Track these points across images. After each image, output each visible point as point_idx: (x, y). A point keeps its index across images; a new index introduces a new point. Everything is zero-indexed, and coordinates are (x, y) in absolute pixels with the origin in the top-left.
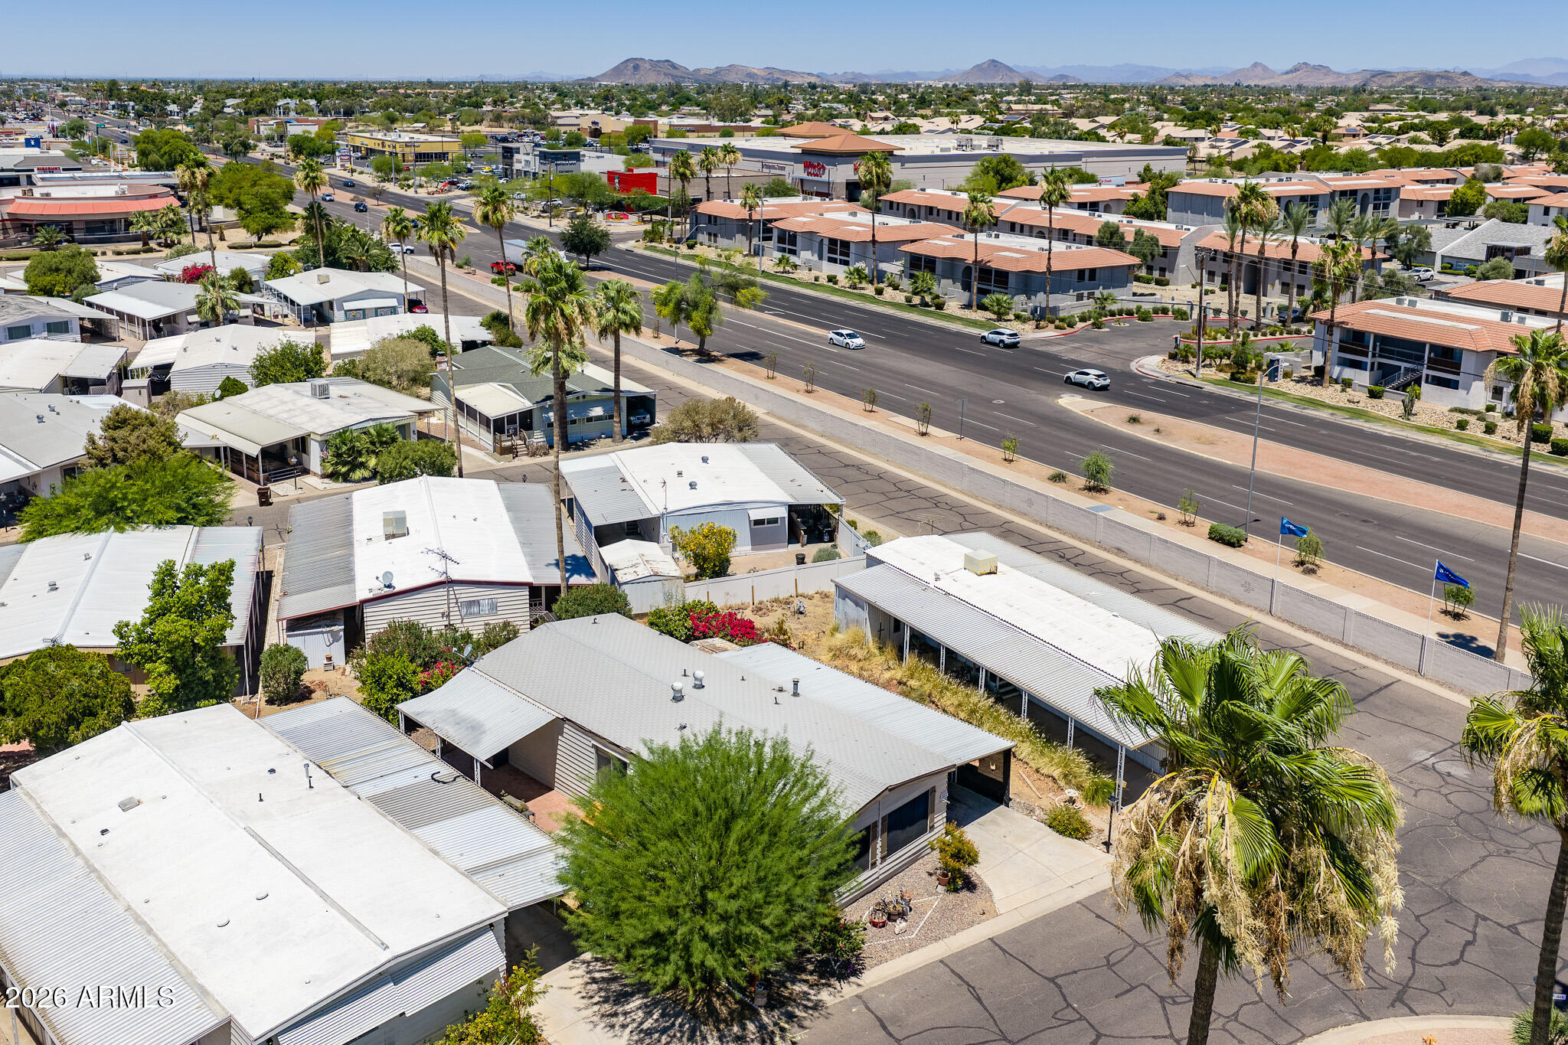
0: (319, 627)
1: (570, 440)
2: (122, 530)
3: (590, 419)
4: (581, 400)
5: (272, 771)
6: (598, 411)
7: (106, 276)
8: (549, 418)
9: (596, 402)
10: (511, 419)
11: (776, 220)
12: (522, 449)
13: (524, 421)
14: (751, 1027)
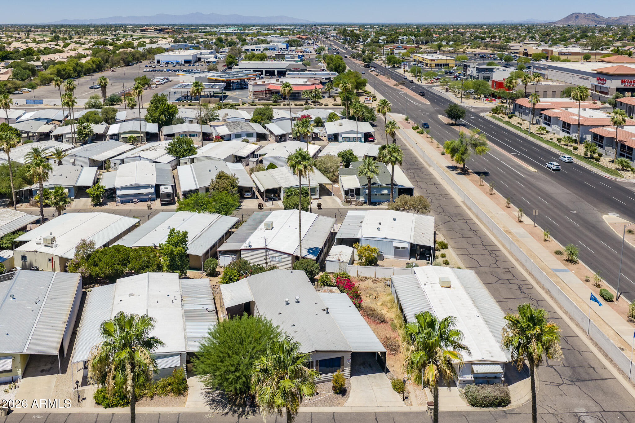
0: (230, 255)
1: (372, 201)
2: (199, 213)
3: (383, 194)
4: (380, 187)
5: (169, 295)
6: (385, 192)
7: (276, 116)
8: (365, 192)
9: (385, 188)
10: (352, 190)
11: (545, 109)
12: (354, 202)
13: (357, 192)
14: (241, 410)
